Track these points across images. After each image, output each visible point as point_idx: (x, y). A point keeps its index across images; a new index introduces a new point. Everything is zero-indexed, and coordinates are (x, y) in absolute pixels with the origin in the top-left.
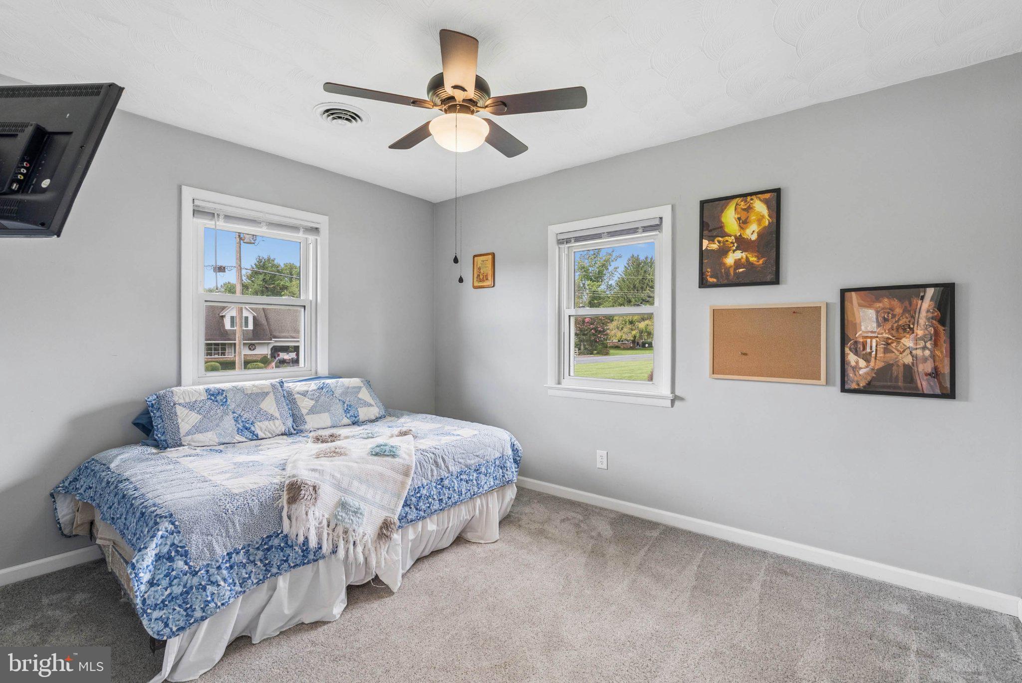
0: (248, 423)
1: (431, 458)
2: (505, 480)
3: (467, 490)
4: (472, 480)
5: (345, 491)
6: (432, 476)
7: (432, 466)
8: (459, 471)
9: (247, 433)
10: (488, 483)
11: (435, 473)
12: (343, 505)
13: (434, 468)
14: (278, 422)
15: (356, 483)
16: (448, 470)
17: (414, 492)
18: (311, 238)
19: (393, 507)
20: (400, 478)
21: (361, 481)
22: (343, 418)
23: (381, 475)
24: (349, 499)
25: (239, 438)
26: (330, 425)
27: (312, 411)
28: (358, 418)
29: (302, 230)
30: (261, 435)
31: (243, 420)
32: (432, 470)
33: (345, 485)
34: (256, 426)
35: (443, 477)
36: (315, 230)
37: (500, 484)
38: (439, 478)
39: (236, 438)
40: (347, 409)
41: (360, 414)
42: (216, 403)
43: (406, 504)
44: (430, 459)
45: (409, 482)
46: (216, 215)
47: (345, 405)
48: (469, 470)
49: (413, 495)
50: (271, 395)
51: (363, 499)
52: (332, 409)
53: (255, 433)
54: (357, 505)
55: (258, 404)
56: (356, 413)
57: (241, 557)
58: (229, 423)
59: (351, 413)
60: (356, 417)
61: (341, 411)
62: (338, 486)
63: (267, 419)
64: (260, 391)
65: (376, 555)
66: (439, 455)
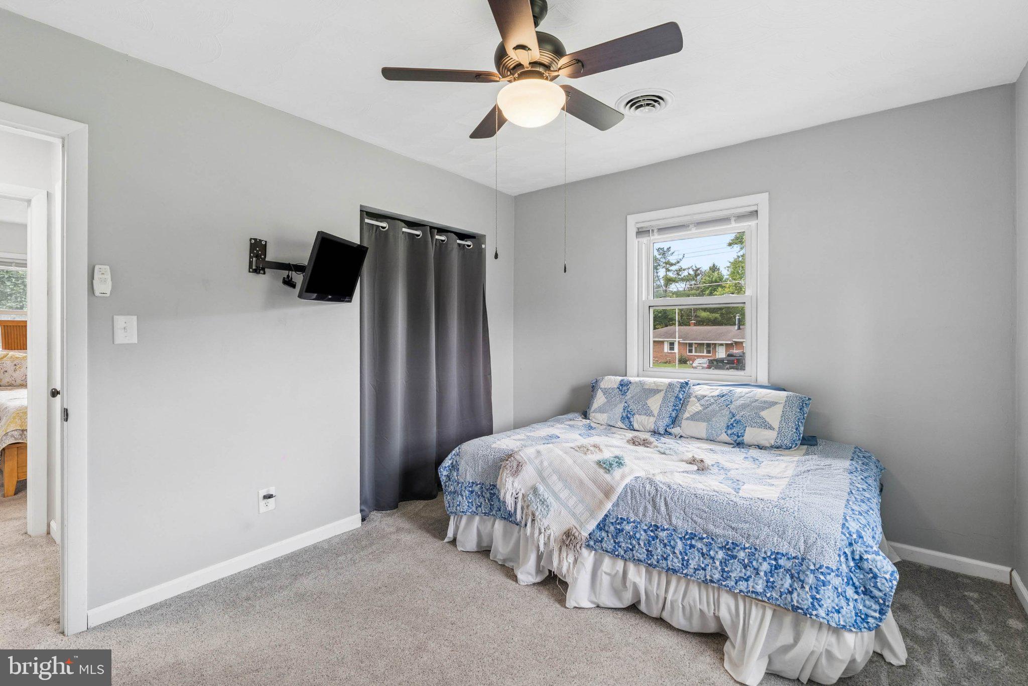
0: (630, 414)
1: (649, 494)
2: (790, 600)
3: (699, 565)
4: (713, 558)
5: (543, 479)
6: (644, 515)
7: (647, 503)
8: (690, 532)
9: (627, 421)
10: (751, 583)
11: (650, 512)
12: (535, 490)
13: (650, 507)
14: (652, 419)
15: (555, 477)
16: (670, 520)
17: (615, 520)
18: (752, 223)
19: (583, 521)
20: (601, 495)
21: (560, 478)
22: (722, 433)
23: (581, 483)
24: (541, 489)
25: (620, 424)
26: (704, 435)
27: (694, 417)
28: (741, 439)
29: (733, 219)
30: (636, 426)
31: (629, 410)
32: (645, 507)
33: (545, 474)
34: (635, 418)
35: (659, 525)
36: (754, 214)
37: (777, 599)
38: (653, 524)
39: (618, 423)
40: (732, 424)
41: (746, 434)
42: (620, 392)
43: (601, 527)
44: (647, 494)
45: (609, 506)
46: (651, 231)
47: (733, 419)
48: (710, 540)
49: (612, 523)
50: (662, 394)
51: (555, 495)
52: (714, 419)
53: (632, 423)
54: (546, 497)
55: (647, 399)
56: (741, 432)
57: (477, 488)
58: (619, 410)
59: (735, 430)
60: (738, 437)
61: (723, 425)
62: (540, 473)
63: (645, 414)
64: (655, 388)
65: (560, 555)
66: (661, 495)
